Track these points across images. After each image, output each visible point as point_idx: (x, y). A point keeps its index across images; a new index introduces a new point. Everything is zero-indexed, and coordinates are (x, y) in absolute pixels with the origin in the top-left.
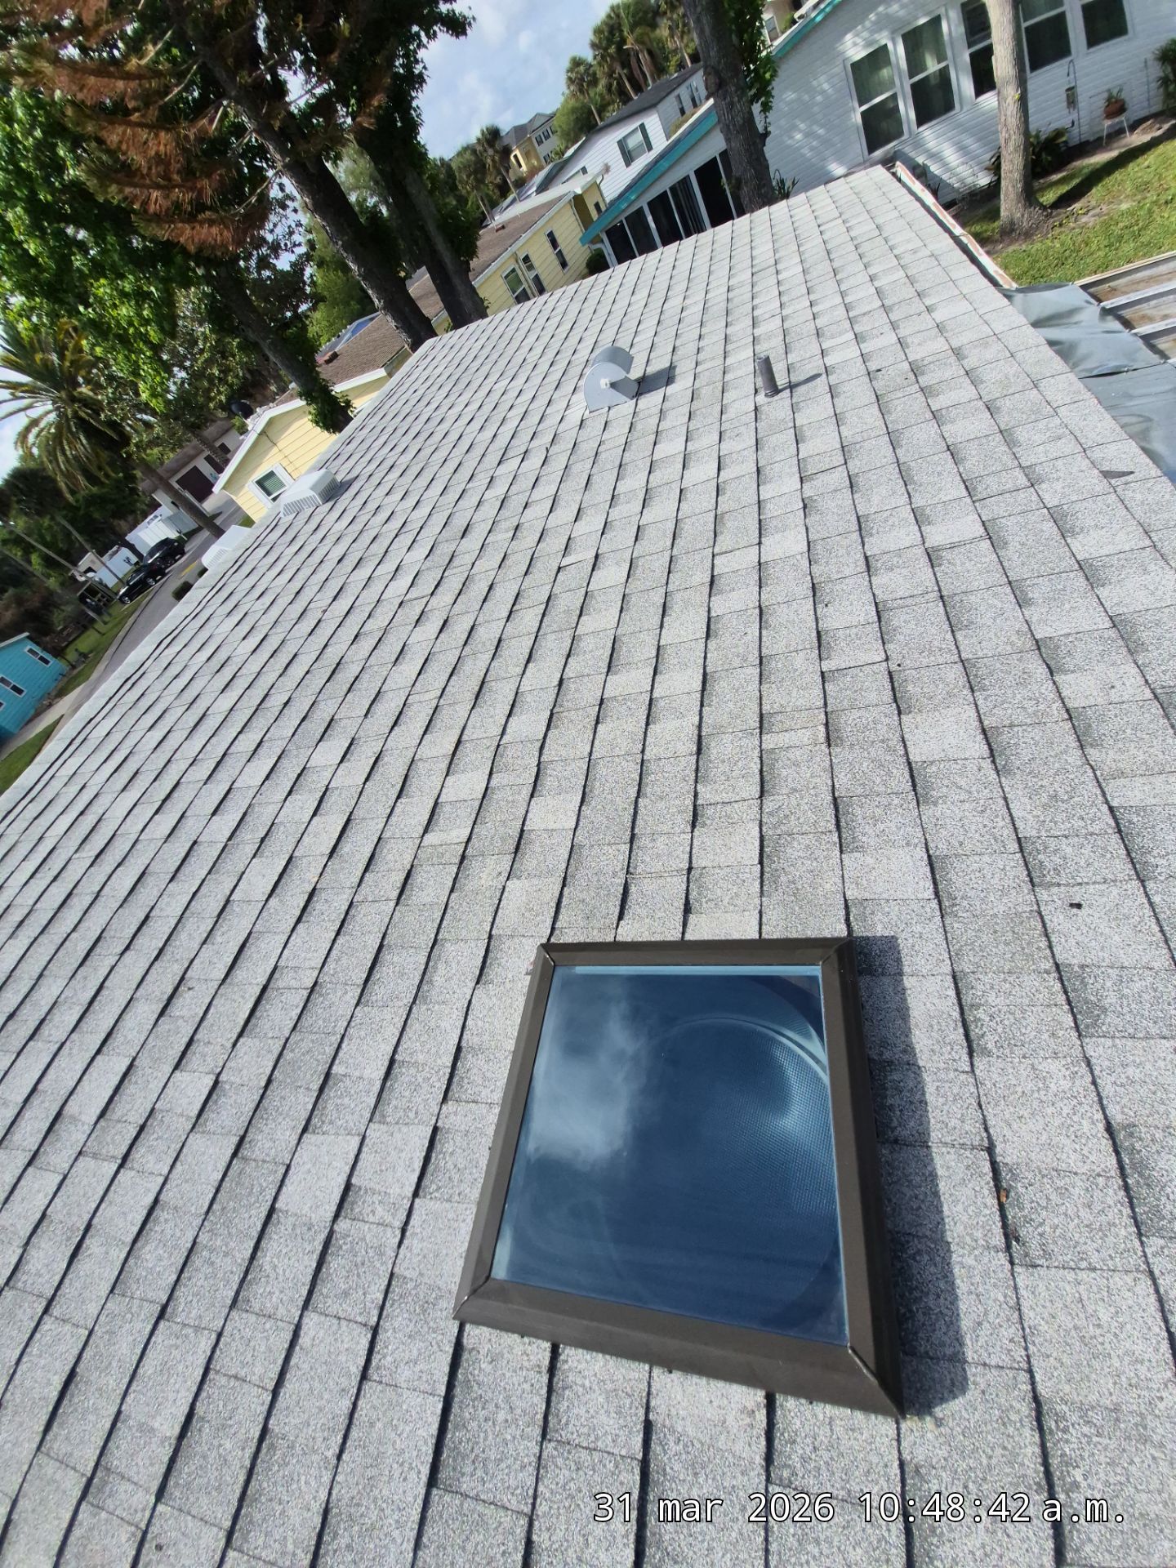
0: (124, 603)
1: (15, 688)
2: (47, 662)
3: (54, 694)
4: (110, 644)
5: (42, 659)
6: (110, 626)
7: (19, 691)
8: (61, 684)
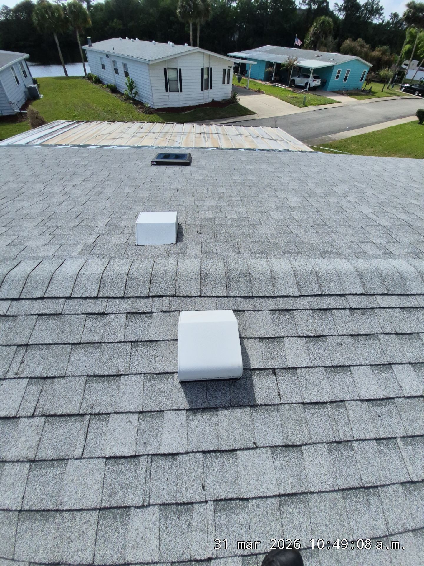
0: (401, 89)
1: (346, 78)
2: (361, 80)
3: (348, 92)
4: (379, 97)
5: (362, 78)
6: (388, 91)
7: (345, 80)
8: (353, 92)
